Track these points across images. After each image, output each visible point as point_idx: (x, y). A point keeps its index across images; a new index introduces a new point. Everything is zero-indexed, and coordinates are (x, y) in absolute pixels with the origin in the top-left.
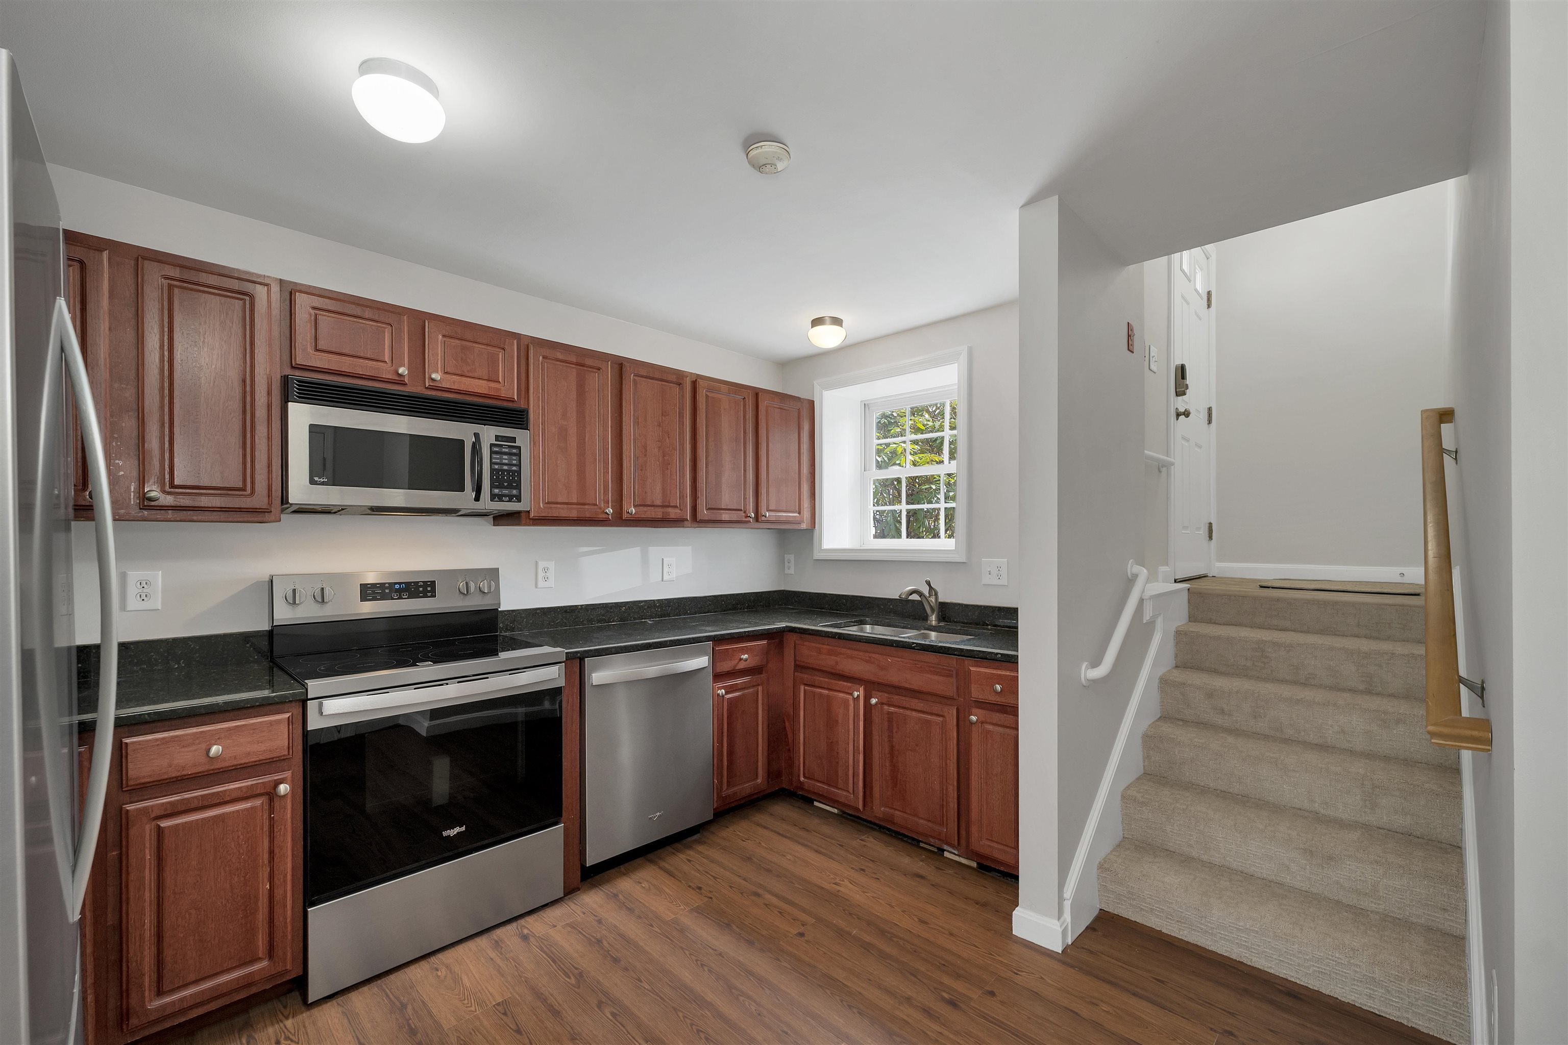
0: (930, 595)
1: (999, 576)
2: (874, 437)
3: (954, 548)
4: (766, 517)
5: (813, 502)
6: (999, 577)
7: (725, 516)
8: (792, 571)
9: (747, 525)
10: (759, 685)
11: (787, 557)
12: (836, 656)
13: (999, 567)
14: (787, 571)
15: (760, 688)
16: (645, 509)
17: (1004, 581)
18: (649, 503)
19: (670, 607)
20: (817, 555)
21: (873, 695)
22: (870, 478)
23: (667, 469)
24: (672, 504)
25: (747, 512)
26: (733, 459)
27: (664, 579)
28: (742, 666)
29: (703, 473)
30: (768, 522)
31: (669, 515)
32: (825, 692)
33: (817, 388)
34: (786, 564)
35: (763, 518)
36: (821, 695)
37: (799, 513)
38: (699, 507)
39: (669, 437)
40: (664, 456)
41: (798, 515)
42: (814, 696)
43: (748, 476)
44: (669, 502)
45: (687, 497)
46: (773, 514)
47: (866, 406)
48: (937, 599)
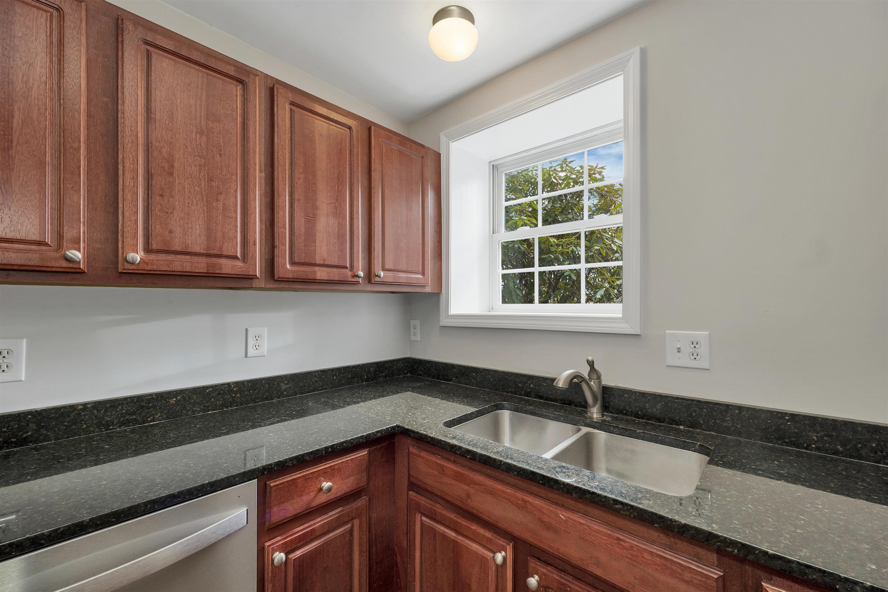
0: (590, 378)
1: (695, 354)
2: (504, 198)
3: (621, 315)
4: (380, 277)
5: (439, 263)
6: (695, 356)
7: (321, 274)
8: (418, 338)
9: (354, 288)
10: (353, 519)
11: (413, 322)
12: (468, 485)
13: (695, 343)
14: (413, 338)
15: (356, 522)
16: (171, 257)
17: (703, 363)
18: (178, 248)
19: (255, 390)
20: (444, 322)
21: (530, 569)
22: (499, 241)
23: (217, 200)
24: (225, 253)
25: (355, 270)
26: (334, 201)
27: (249, 354)
28: (322, 499)
29: (284, 213)
30: (384, 283)
31: (221, 268)
32: (452, 534)
33: (443, 138)
34: (412, 330)
35: (377, 279)
36: (444, 537)
37: (423, 274)
38: (278, 260)
39: (220, 155)
40: (211, 180)
41: (422, 277)
42: (435, 536)
43: (355, 226)
44: (221, 249)
45: (255, 244)
46: (390, 274)
47: (494, 168)
48: (600, 382)
